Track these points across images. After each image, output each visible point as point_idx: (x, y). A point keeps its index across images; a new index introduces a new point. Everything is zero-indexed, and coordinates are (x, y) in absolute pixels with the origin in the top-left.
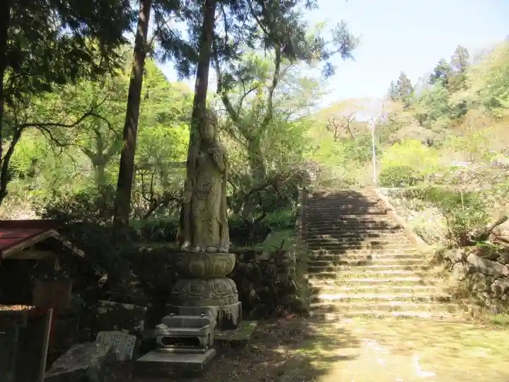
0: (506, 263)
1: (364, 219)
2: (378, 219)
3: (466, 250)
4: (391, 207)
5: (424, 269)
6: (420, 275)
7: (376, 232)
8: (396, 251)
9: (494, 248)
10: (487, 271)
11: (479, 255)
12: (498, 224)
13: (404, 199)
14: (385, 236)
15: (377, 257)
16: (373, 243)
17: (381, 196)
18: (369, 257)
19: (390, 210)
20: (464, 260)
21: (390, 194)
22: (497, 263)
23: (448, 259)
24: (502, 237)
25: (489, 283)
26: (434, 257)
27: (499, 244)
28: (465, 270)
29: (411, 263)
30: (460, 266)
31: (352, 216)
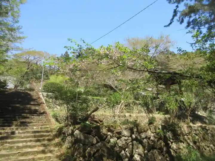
0: (96, 136)
1: (25, 107)
2: (33, 108)
3: (74, 128)
4: (44, 102)
5: (49, 140)
6: (44, 145)
7: (28, 115)
8: (35, 128)
9: (91, 126)
10: (85, 141)
11: (81, 131)
12: (93, 112)
13: (54, 100)
14: (33, 118)
15: (19, 133)
16: (22, 123)
17: (41, 96)
18: (13, 133)
19: (44, 103)
20: (72, 134)
21: (47, 96)
22: (91, 136)
23: (64, 133)
24: (95, 119)
25: (85, 150)
26: (57, 132)
27: (93, 124)
28: (72, 141)
29: (42, 136)
30: (69, 139)
31: (18, 105)
